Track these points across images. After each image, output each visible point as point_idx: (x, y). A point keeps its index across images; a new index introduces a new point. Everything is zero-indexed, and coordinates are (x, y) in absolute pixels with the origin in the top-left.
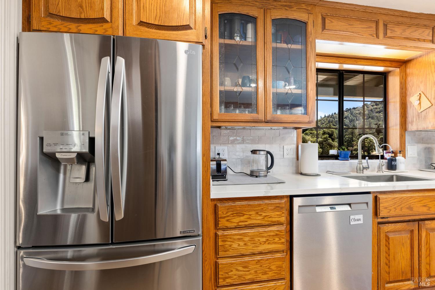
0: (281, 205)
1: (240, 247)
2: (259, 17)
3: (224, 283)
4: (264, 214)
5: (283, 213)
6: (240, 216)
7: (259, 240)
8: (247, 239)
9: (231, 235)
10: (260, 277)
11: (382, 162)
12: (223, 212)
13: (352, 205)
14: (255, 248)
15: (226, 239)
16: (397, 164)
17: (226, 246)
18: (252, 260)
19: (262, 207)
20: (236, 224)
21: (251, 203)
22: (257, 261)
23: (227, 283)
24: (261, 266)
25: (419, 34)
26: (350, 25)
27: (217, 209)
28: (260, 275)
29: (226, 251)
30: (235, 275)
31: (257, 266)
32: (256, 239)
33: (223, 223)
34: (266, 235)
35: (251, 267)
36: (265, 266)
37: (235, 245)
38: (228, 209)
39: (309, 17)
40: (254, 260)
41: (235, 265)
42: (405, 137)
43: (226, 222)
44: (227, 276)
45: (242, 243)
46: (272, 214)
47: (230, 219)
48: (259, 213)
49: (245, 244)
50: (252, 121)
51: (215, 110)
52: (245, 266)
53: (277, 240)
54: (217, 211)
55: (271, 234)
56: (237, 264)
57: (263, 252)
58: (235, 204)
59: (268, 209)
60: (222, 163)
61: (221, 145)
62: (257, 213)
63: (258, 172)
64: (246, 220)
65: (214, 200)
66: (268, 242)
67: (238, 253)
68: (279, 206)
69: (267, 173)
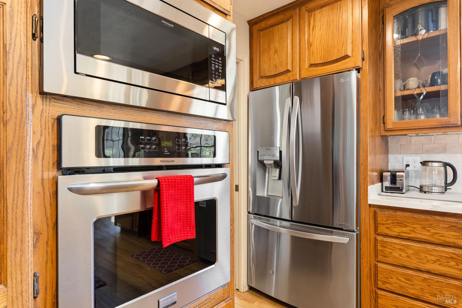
0: (458, 226)
1: (403, 258)
3: (384, 287)
4: (433, 231)
6: (402, 227)
7: (427, 257)
8: (410, 252)
9: (391, 243)
10: (427, 297)
12: (382, 219)
14: (421, 264)
15: (386, 245)
17: (386, 252)
18: (416, 276)
19: (431, 223)
20: (396, 234)
22: (423, 279)
23: (387, 288)
24: (429, 286)
27: (376, 215)
28: (428, 295)
29: (385, 257)
30: (396, 283)
31: (424, 284)
32: (423, 255)
33: (382, 229)
34: (435, 254)
35: (416, 282)
36: (434, 287)
37: (396, 254)
38: (388, 217)
40: (419, 276)
41: (396, 273)
43: (385, 229)
44: (387, 281)
45: (404, 254)
46: (446, 233)
47: (390, 227)
48: (427, 228)
49: (408, 256)
51: (389, 119)
52: (408, 278)
53: (452, 263)
54: (376, 217)
55: (443, 255)
56: (399, 274)
57: (433, 272)
58: (395, 214)
59: (439, 226)
60: (397, 174)
61: (412, 155)
62: (424, 228)
63: (429, 187)
64: (409, 232)
65: (374, 206)
66: (439, 263)
67: (400, 263)
68: (455, 226)
69: (446, 189)
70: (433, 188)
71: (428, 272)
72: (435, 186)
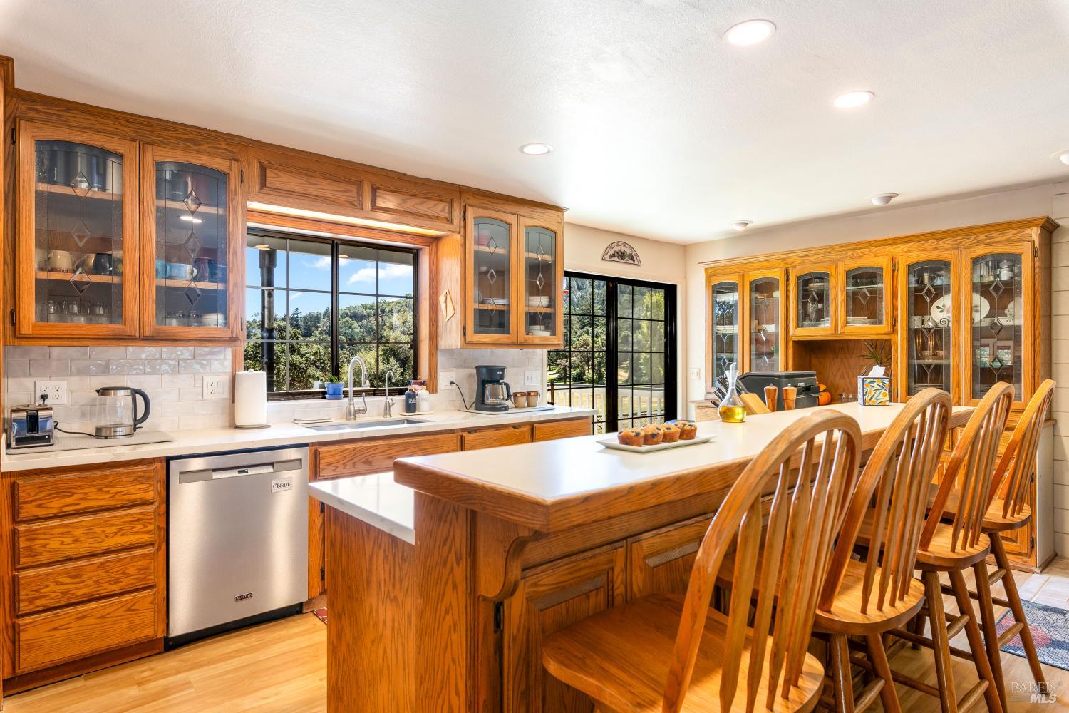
0: (147, 474)
1: (66, 546)
2: (128, 155)
3: (32, 608)
4: (114, 490)
5: (151, 485)
6: (65, 497)
7: (104, 531)
8: (78, 532)
9: (47, 528)
10: (105, 589)
11: (392, 399)
12: (28, 494)
13: (275, 465)
14: (96, 545)
15: (36, 536)
16: (417, 403)
17: (35, 547)
18: (88, 565)
19: (111, 480)
20: (55, 511)
21: (88, 474)
22: (99, 564)
23: (38, 607)
24: (108, 572)
25: (429, 208)
26: (311, 184)
27: (16, 489)
28: (106, 586)
29: (34, 556)
30: (54, 592)
31: (100, 572)
32: (98, 530)
33: (27, 511)
34: (117, 522)
35: (87, 575)
36: (115, 570)
37: (54, 544)
38: (40, 487)
39: (231, 165)
40: (93, 564)
41: (54, 575)
42: (436, 358)
43: (35, 509)
44: (37, 594)
45: (68, 540)
46: (131, 489)
47: (43, 504)
48: (104, 489)
49: (76, 541)
50: (111, 337)
51: (24, 317)
52: (75, 575)
53: (139, 527)
54: (16, 492)
55: (127, 520)
56: (58, 574)
57: (113, 549)
58: (54, 479)
59: (122, 481)
60: (41, 413)
61: (52, 378)
62: (100, 490)
63: (111, 428)
64: (77, 502)
65: (11, 474)
66: (121, 533)
67: (62, 556)
68: (143, 476)
69: (135, 429)
70: (118, 429)
71: (104, 553)
72: (121, 425)
